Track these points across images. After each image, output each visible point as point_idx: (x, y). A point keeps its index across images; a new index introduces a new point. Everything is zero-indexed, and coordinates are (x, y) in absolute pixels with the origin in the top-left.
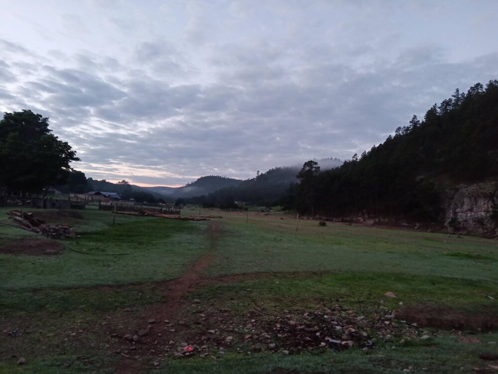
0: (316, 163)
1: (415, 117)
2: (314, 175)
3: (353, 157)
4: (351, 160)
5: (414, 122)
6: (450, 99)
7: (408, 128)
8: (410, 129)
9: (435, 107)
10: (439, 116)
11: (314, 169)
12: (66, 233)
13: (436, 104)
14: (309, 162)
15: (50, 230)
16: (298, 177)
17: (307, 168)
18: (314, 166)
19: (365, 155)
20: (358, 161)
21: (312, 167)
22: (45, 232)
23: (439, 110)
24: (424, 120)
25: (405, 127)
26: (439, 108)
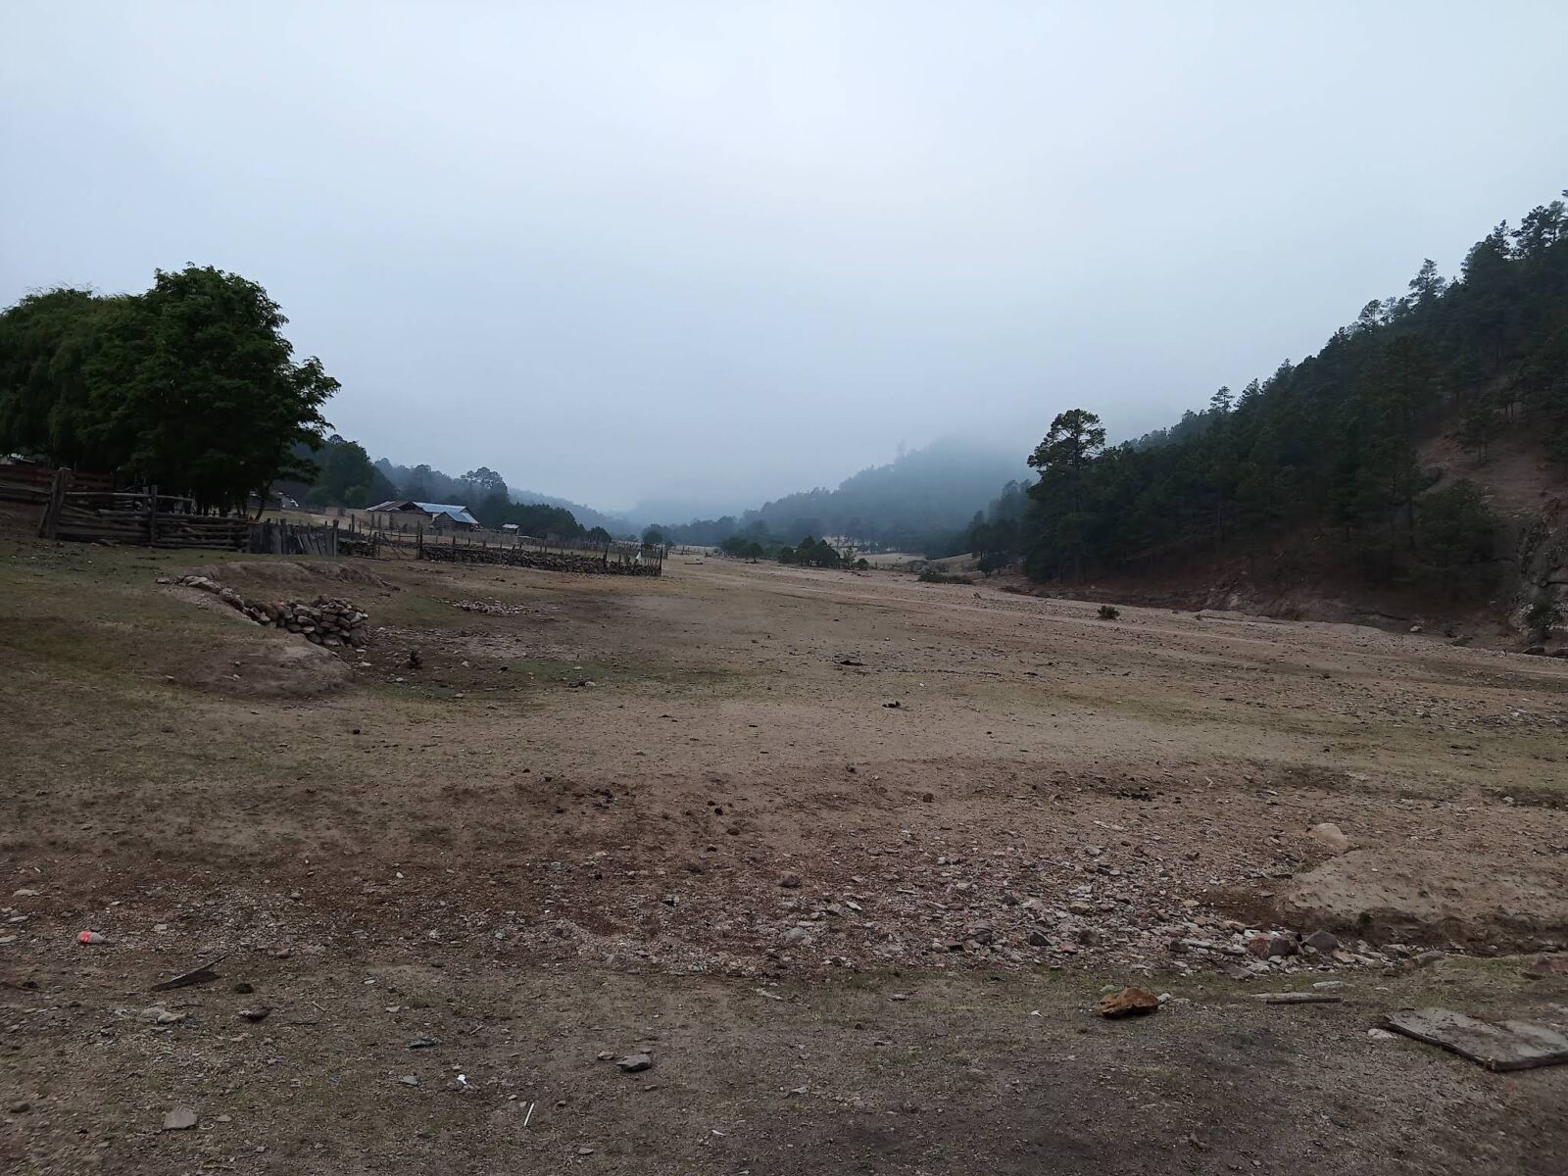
0: (1092, 419)
1: (1430, 265)
2: (1084, 455)
3: (1215, 399)
4: (1207, 407)
5: (1425, 283)
6: (1555, 204)
7: (1404, 302)
8: (1410, 305)
9: (1499, 234)
10: (1513, 262)
11: (1084, 438)
12: (342, 627)
13: (1504, 223)
14: (1069, 413)
15: (296, 617)
16: (1031, 462)
17: (1064, 435)
18: (1087, 426)
19: (1254, 391)
20: (1232, 409)
21: (1079, 430)
22: (283, 623)
23: (1512, 243)
24: (1460, 277)
25: (1392, 300)
26: (1516, 234)
